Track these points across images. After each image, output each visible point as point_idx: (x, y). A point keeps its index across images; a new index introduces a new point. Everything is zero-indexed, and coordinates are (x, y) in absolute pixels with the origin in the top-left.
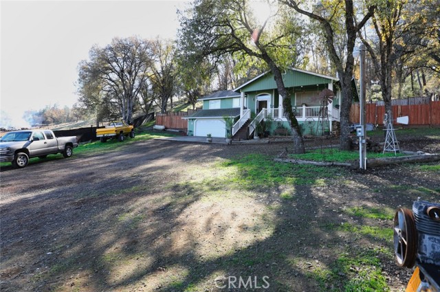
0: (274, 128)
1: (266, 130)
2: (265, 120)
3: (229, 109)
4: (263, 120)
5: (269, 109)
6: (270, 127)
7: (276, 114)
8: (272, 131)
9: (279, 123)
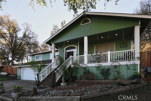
0: (81, 73)
1: (74, 74)
2: (72, 66)
3: (49, 60)
4: (70, 67)
5: (76, 57)
6: (77, 72)
7: (82, 60)
8: (79, 76)
9: (85, 68)
